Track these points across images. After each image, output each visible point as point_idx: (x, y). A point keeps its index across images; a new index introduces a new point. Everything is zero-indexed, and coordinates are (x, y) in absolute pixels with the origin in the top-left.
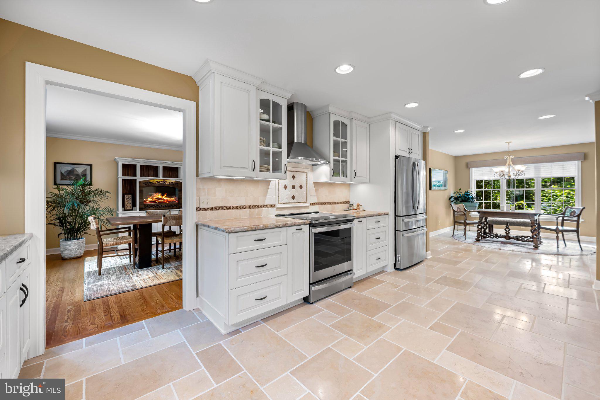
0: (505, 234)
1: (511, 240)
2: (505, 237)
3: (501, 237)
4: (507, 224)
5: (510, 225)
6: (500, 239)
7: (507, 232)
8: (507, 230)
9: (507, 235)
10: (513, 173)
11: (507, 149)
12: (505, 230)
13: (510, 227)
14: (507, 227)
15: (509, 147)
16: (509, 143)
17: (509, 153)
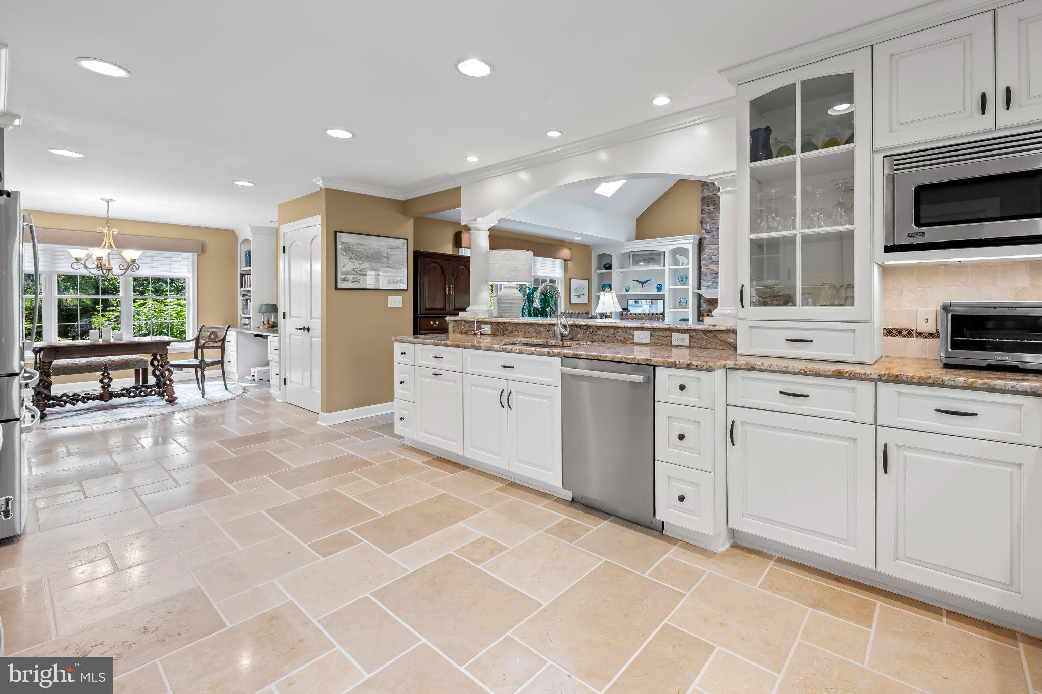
0: (101, 391)
1: (115, 401)
2: (101, 397)
3: (93, 399)
4: (105, 369)
5: (111, 370)
6: (91, 403)
7: (106, 387)
8: (106, 381)
9: (104, 392)
10: (120, 264)
11: (104, 214)
12: (101, 381)
13: (112, 373)
14: (106, 375)
15: (108, 210)
16: (108, 202)
17: (109, 221)
